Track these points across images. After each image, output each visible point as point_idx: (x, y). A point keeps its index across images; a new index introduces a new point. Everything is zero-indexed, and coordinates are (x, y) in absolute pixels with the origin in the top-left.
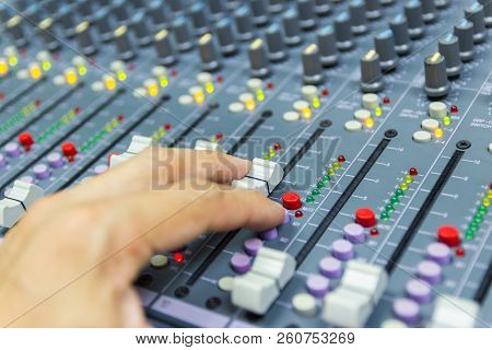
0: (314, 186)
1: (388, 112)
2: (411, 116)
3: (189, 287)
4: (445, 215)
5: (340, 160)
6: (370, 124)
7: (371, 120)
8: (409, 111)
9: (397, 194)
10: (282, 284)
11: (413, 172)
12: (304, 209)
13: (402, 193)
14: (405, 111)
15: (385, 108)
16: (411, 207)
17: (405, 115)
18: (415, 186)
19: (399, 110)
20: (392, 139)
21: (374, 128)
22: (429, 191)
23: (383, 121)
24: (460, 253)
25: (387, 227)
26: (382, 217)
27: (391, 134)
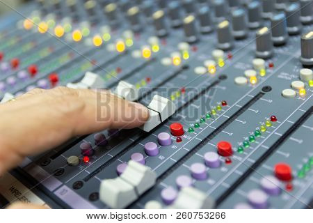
0: (198, 121)
1: (269, 73)
2: (286, 78)
3: (84, 183)
4: (288, 155)
5: (223, 104)
6: (254, 81)
7: (255, 78)
8: (286, 74)
9: (256, 134)
10: (141, 191)
11: (273, 119)
12: (184, 136)
13: (260, 134)
14: (283, 74)
15: (269, 71)
16: (263, 145)
17: (282, 77)
18: (271, 130)
19: (278, 73)
20: (267, 93)
21: (256, 84)
22: (281, 135)
23: (264, 80)
24: (289, 188)
25: (240, 159)
26: (239, 150)
27: (267, 89)
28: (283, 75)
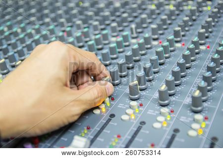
1: (142, 111)
6: (133, 117)
8: (152, 111)
15: (140, 109)
20: (143, 126)
21: (135, 119)
23: (139, 116)
27: (143, 123)
28: (150, 112)
